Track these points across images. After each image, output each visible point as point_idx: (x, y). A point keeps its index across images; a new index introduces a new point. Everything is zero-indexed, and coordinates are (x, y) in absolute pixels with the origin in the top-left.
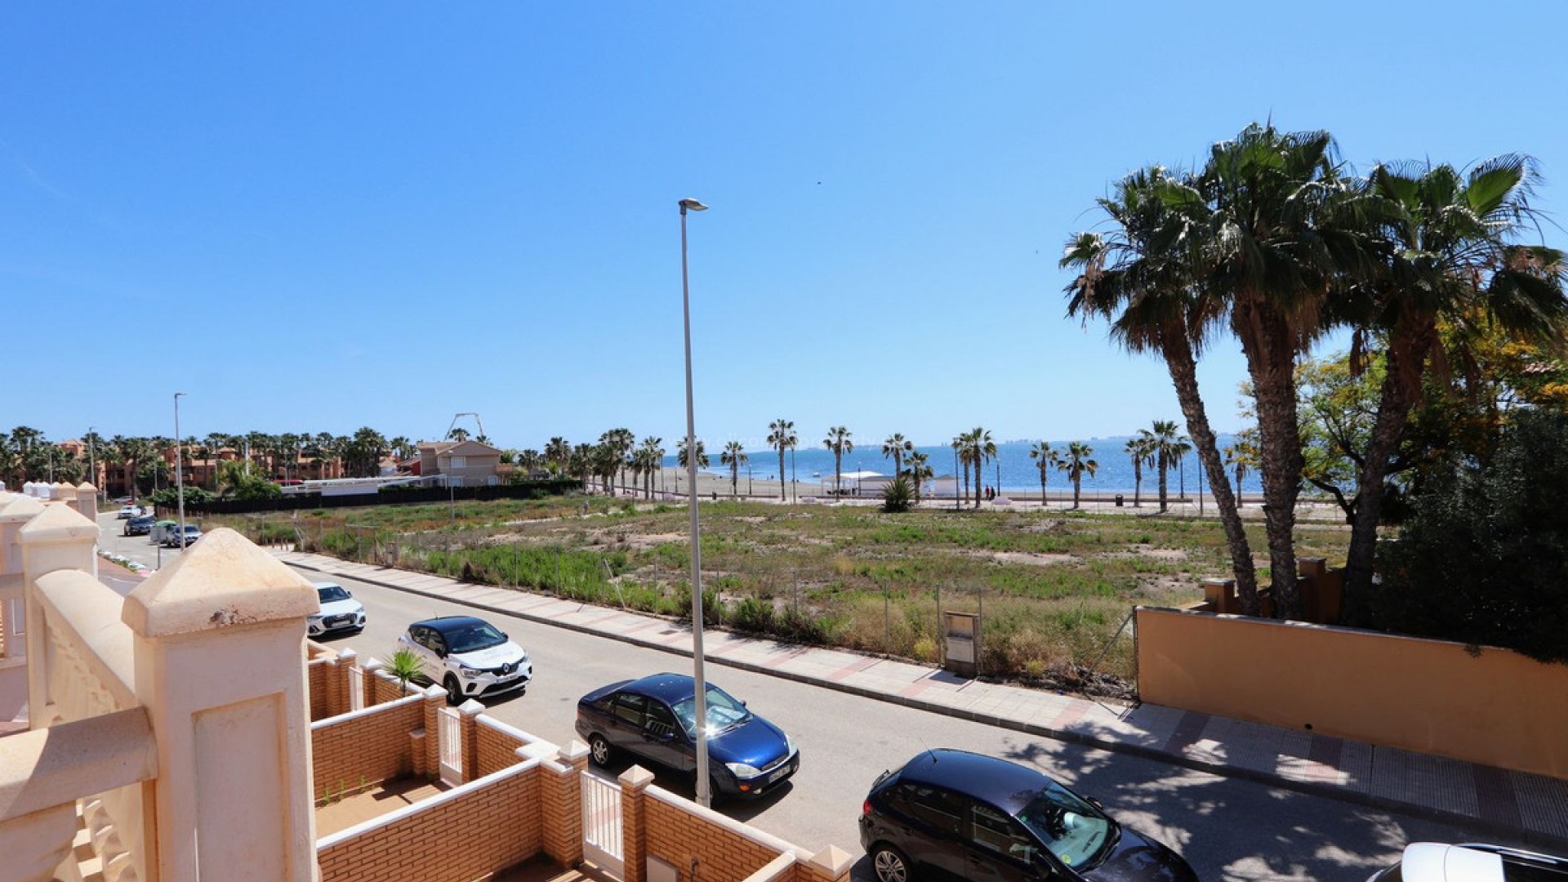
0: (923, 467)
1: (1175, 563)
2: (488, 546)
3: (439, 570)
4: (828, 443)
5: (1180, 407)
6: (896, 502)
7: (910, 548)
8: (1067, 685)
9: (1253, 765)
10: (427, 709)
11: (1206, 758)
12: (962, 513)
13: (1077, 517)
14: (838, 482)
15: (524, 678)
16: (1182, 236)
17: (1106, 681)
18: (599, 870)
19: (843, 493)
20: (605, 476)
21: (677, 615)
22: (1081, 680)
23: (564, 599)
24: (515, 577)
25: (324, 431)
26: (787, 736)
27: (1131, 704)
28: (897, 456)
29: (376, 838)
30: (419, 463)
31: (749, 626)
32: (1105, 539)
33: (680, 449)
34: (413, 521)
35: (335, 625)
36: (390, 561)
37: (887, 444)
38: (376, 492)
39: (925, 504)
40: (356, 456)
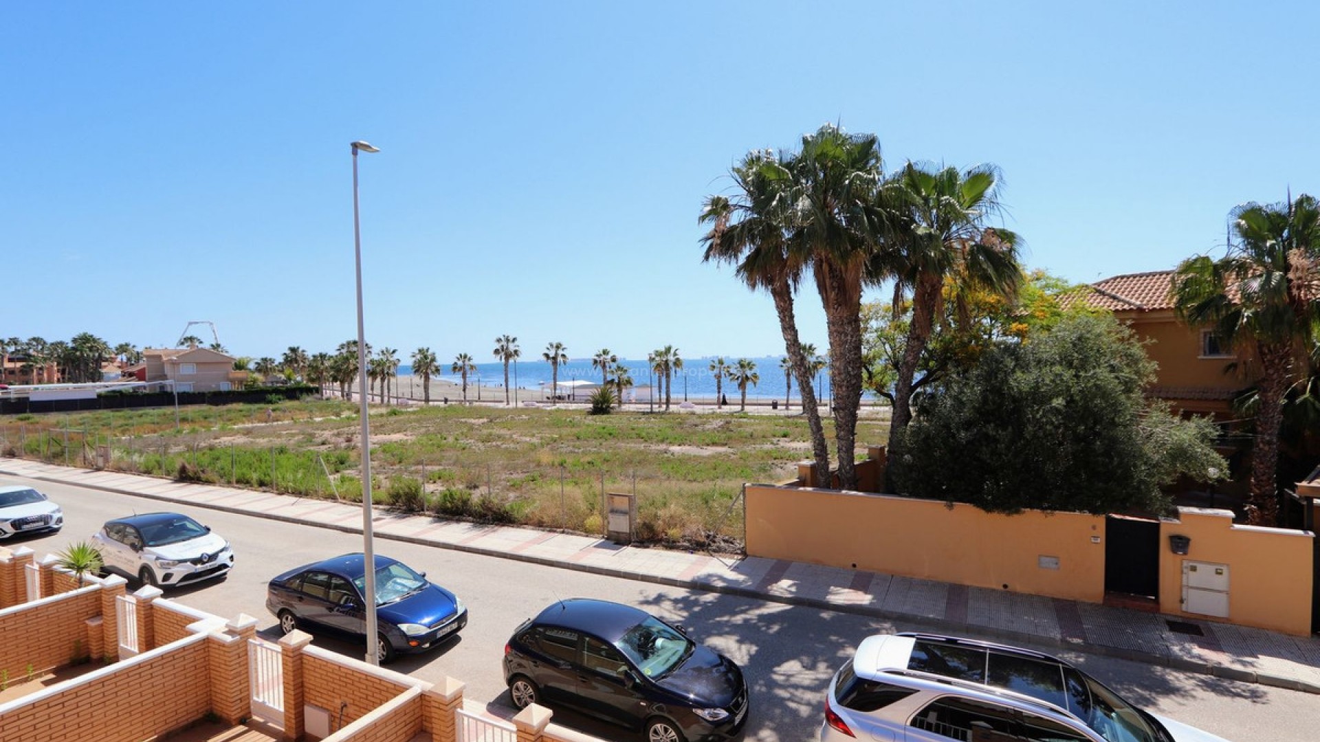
0: (625, 377)
1: (802, 452)
2: (211, 448)
3: (155, 471)
4: (547, 356)
5: (782, 333)
6: (601, 406)
7: (604, 443)
8: (697, 546)
9: (812, 596)
10: (104, 597)
11: (781, 593)
12: (654, 415)
13: (741, 417)
14: (555, 389)
15: (225, 566)
16: (774, 203)
17: (725, 541)
18: (265, 723)
19: (560, 398)
20: (342, 382)
21: (388, 504)
22: (707, 542)
23: (281, 494)
24: (232, 475)
25: (36, 336)
26: (458, 599)
27: (740, 557)
28: (604, 366)
29: (21, 716)
30: (144, 369)
31: (451, 511)
32: (755, 434)
33: (414, 359)
34: (133, 425)
35: (26, 527)
36: (101, 464)
37: (596, 358)
38: (95, 397)
39: (625, 407)
40: (73, 362)
